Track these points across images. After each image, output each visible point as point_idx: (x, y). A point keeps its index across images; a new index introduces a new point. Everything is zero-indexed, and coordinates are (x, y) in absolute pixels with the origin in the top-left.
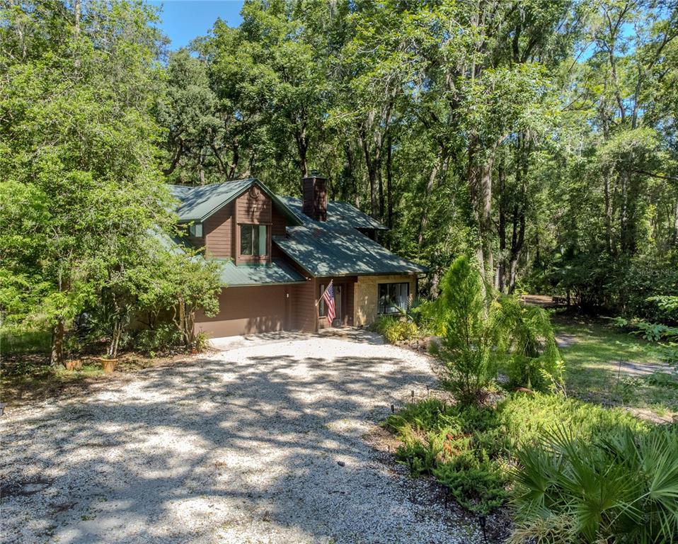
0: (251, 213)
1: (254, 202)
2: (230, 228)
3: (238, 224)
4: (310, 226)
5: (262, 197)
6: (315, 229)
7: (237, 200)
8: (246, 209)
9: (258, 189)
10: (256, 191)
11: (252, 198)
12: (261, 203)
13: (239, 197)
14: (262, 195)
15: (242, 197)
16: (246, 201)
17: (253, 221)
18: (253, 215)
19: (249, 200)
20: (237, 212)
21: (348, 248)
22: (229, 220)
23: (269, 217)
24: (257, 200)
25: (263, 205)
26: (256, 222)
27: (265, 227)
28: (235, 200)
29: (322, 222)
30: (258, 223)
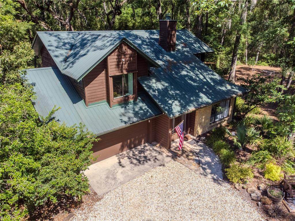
0: (120, 66)
1: (123, 57)
2: (104, 78)
3: (111, 77)
4: (165, 58)
5: (129, 52)
6: (168, 61)
7: (109, 58)
8: (116, 63)
9: (125, 45)
10: (124, 48)
11: (121, 54)
12: (128, 56)
13: (109, 55)
14: (129, 50)
15: (113, 54)
16: (116, 57)
17: (122, 72)
18: (122, 67)
19: (118, 55)
20: (109, 67)
21: (191, 78)
22: (104, 72)
23: (135, 66)
24: (125, 55)
25: (130, 57)
26: (125, 72)
27: (132, 74)
28: (107, 57)
29: (172, 52)
30: (126, 73)
